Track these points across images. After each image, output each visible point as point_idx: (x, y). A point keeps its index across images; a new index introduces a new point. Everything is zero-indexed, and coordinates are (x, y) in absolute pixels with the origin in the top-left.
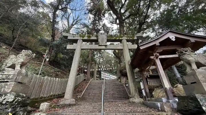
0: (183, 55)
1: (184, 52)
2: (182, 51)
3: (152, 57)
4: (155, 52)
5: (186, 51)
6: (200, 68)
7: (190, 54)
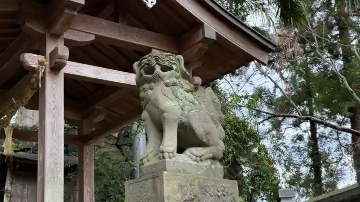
0: (152, 85)
1: (158, 69)
2: (154, 62)
3: (31, 60)
4: (56, 36)
5: (165, 69)
6: (187, 151)
7: (174, 84)
